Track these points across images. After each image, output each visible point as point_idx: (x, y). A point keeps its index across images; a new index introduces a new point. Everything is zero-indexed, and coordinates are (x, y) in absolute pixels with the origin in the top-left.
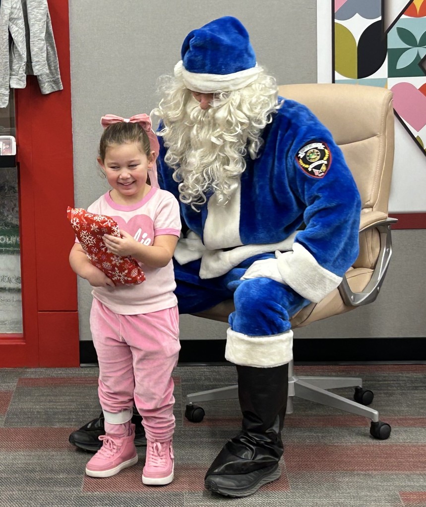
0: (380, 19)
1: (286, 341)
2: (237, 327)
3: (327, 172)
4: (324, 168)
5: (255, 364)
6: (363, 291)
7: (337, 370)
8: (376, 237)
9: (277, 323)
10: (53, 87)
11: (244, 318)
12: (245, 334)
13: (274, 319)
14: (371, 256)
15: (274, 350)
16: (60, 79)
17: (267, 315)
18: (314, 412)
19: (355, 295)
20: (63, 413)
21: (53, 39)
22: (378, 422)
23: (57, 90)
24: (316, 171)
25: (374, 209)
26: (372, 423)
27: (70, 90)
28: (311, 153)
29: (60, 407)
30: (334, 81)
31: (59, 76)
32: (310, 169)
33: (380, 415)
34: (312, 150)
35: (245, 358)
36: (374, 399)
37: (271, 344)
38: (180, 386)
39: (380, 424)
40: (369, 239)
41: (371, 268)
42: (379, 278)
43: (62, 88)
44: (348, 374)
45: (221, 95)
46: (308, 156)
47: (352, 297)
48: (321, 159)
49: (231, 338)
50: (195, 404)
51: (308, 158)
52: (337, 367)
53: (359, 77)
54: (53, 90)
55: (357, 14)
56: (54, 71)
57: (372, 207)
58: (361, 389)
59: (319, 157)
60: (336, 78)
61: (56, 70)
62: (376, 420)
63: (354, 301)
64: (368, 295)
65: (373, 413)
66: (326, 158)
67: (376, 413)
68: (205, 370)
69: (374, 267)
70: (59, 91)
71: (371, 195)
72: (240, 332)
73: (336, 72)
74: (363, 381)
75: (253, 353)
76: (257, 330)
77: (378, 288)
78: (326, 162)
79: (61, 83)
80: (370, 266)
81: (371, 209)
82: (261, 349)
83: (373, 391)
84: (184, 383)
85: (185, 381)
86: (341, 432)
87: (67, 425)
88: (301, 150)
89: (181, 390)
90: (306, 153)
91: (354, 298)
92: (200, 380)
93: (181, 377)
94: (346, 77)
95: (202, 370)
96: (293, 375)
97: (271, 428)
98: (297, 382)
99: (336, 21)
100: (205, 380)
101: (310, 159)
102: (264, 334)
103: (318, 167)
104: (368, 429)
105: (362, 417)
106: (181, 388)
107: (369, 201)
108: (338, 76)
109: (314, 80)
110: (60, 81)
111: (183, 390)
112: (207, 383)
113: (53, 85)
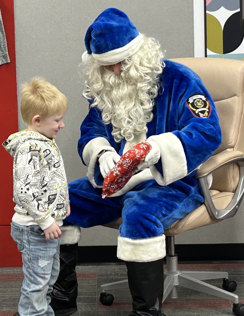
0: (239, 10)
1: (160, 241)
2: (124, 233)
3: (208, 117)
4: (206, 114)
5: (138, 259)
6: (225, 209)
7: (211, 267)
8: (236, 169)
9: (152, 229)
10: (3, 61)
11: (128, 226)
12: (129, 238)
13: (149, 226)
14: (233, 183)
15: (151, 249)
16: (8, 54)
17: (144, 223)
18: (192, 298)
19: (218, 211)
20: (9, 300)
21: (2, 25)
22: (238, 304)
23: (5, 62)
24: (201, 115)
25: (235, 149)
26: (234, 305)
27: (15, 63)
28: (198, 101)
29: (8, 296)
30: (206, 56)
31: (7, 53)
32: (197, 112)
33: (239, 299)
34: (198, 100)
35: (130, 256)
36: (237, 288)
37: (148, 244)
38: (96, 280)
39: (239, 305)
40: (231, 170)
41: (233, 192)
42: (238, 199)
43: (9, 61)
44: (219, 270)
45: (126, 60)
46: (196, 103)
47: (216, 213)
48: (205, 107)
49: (120, 242)
50: (107, 292)
51: (195, 104)
52: (211, 265)
53: (224, 53)
54: (3, 63)
55: (222, 7)
56: (3, 49)
57: (233, 147)
58: (228, 280)
59: (203, 106)
60: (208, 54)
61: (5, 48)
62: (237, 302)
63: (218, 216)
64: (229, 211)
65: (234, 297)
66: (207, 107)
67: (236, 297)
68: (115, 268)
69: (235, 191)
70: (7, 63)
71: (232, 138)
72: (126, 237)
73: (207, 49)
74: (229, 274)
75: (136, 252)
76: (137, 234)
77: (237, 207)
78: (208, 110)
79: (9, 58)
80: (232, 190)
81: (233, 149)
82: (142, 248)
83: (236, 282)
84: (99, 278)
85: (100, 276)
86: (211, 311)
87: (12, 309)
88: (191, 98)
89: (97, 283)
90: (194, 100)
91: (218, 213)
92: (111, 275)
93: (97, 273)
94: (215, 52)
95: (113, 268)
96: (177, 270)
97: (153, 307)
98: (181, 275)
99: (207, 12)
100: (114, 275)
101: (197, 105)
102: (143, 237)
103: (203, 112)
104: (231, 309)
105: (226, 301)
106: (97, 281)
107: (231, 143)
108: (209, 52)
109: (192, 55)
110: (8, 56)
111: (98, 282)
112: (116, 277)
113: (3, 59)
